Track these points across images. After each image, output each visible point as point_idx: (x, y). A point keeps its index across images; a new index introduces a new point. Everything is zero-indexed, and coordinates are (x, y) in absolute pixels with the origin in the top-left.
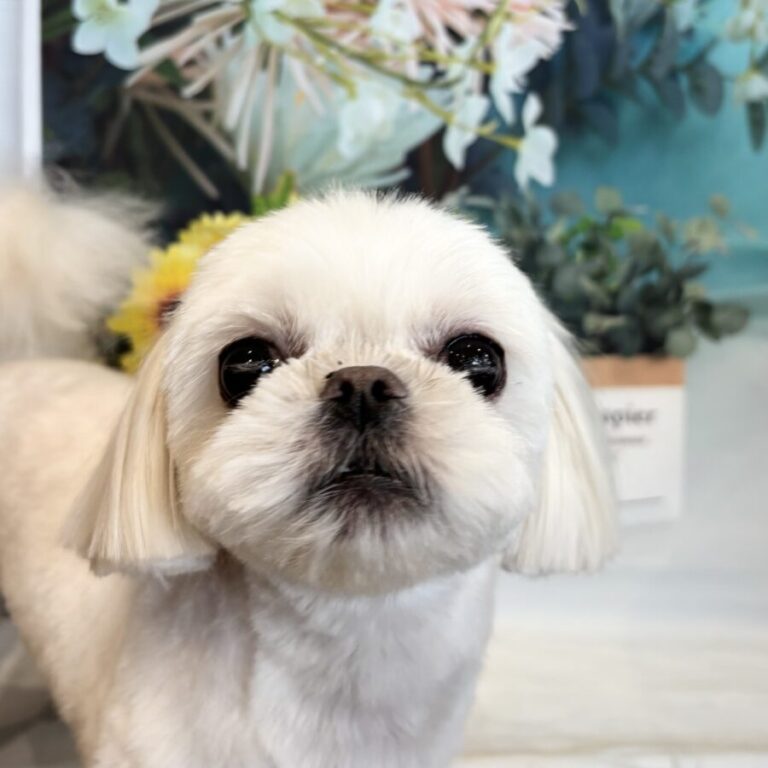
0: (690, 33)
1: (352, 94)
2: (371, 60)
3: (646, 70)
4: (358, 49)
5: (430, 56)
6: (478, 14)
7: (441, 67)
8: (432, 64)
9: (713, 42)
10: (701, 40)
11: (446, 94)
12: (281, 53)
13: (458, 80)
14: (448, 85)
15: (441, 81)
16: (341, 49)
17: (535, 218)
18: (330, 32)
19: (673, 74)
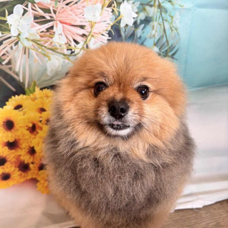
0: (140, 37)
1: (50, 59)
2: (54, 50)
4: (50, 47)
5: (70, 48)
6: (84, 35)
7: (73, 50)
8: (71, 50)
9: (145, 39)
10: (142, 39)
11: (75, 57)
12: (29, 49)
13: (77, 54)
14: (75, 55)
15: (73, 54)
16: (45, 47)
18: (42, 43)
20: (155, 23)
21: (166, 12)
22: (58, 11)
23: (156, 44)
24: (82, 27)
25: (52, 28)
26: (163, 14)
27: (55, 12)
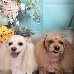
0: (28, 13)
3: (25, 16)
5: (8, 16)
6: (11, 13)
9: (30, 14)
10: (29, 14)
16: (3, 15)
17: (18, 27)
19: (27, 16)
20: (32, 9)
21: (35, 6)
22: (4, 7)
23: (34, 15)
24: (10, 11)
25: (3, 11)
26: (35, 7)
27: (3, 7)
